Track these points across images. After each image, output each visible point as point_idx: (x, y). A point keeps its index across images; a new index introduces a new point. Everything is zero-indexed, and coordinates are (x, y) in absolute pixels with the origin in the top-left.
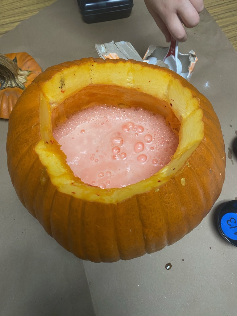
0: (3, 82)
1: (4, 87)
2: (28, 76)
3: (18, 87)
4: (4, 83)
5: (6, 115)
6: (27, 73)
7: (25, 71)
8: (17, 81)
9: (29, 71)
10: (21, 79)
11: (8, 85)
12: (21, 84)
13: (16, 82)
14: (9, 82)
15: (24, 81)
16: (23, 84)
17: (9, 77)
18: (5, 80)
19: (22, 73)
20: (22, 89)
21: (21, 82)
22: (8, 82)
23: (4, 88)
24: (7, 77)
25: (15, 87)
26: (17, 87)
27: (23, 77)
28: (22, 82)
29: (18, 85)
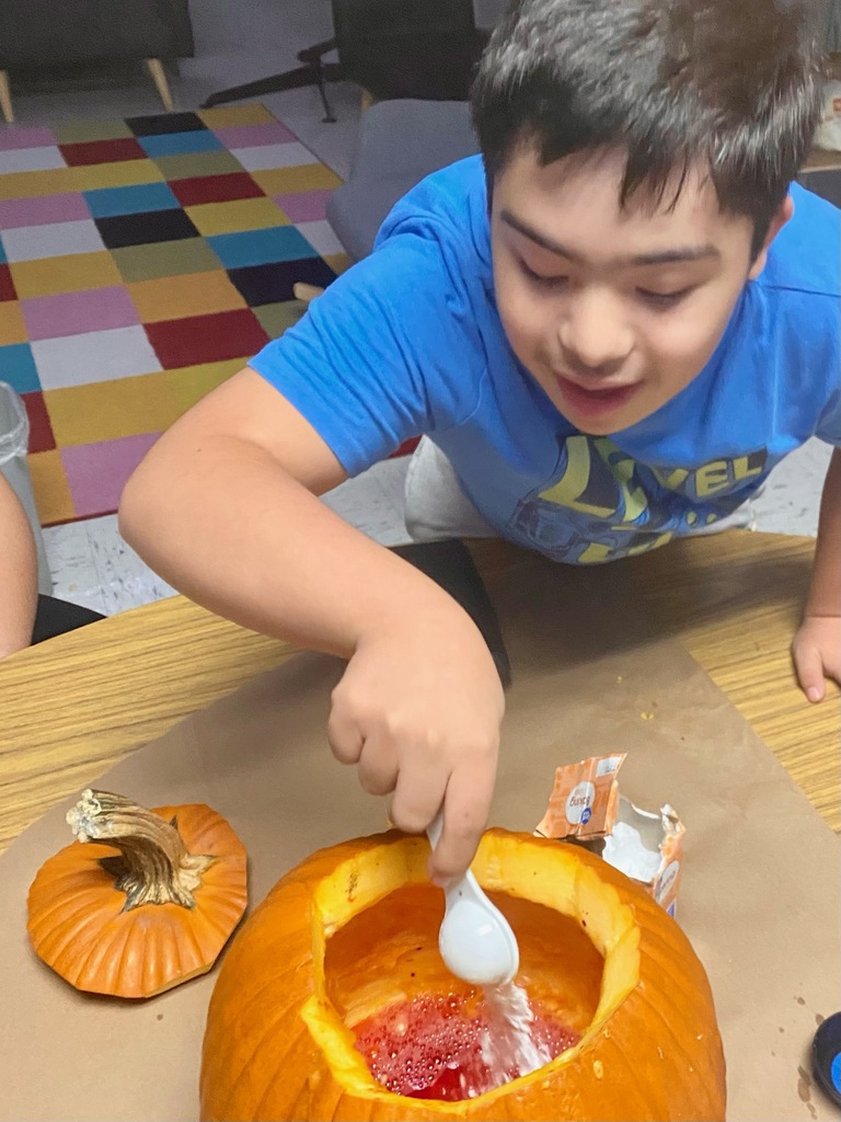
0: (135, 888)
1: (136, 902)
2: (207, 869)
3: (177, 902)
4: (138, 891)
5: (132, 985)
6: (204, 862)
7: (201, 857)
8: (175, 885)
9: (212, 857)
10: (186, 880)
11: (147, 898)
12: (187, 893)
13: (172, 888)
14: (153, 887)
15: (195, 886)
16: (191, 892)
17: (157, 874)
18: (143, 883)
19: (191, 861)
20: (188, 908)
21: (185, 888)
22: (148, 889)
23: (136, 906)
24: (151, 874)
25: (166, 902)
26: (171, 901)
27: (193, 872)
28: (190, 889)
29: (176, 896)
